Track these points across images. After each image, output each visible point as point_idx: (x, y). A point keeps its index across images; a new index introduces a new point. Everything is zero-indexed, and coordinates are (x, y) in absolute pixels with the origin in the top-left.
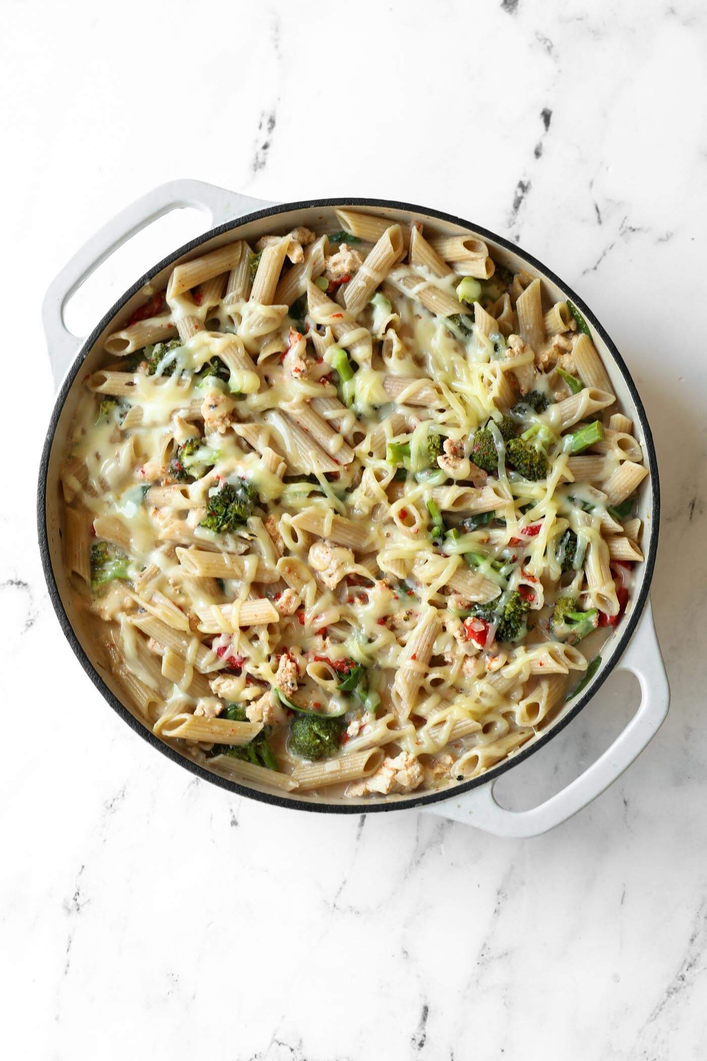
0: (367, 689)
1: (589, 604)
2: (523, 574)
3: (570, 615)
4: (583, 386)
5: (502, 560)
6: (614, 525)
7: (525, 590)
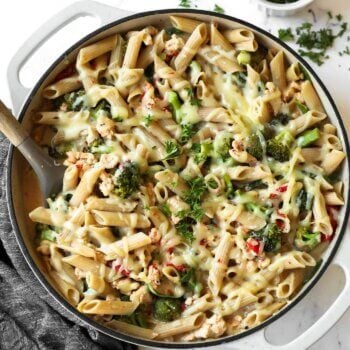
0: (195, 281)
1: (316, 229)
2: (278, 213)
3: (305, 236)
4: (308, 110)
5: (267, 207)
6: (328, 185)
7: (280, 223)
